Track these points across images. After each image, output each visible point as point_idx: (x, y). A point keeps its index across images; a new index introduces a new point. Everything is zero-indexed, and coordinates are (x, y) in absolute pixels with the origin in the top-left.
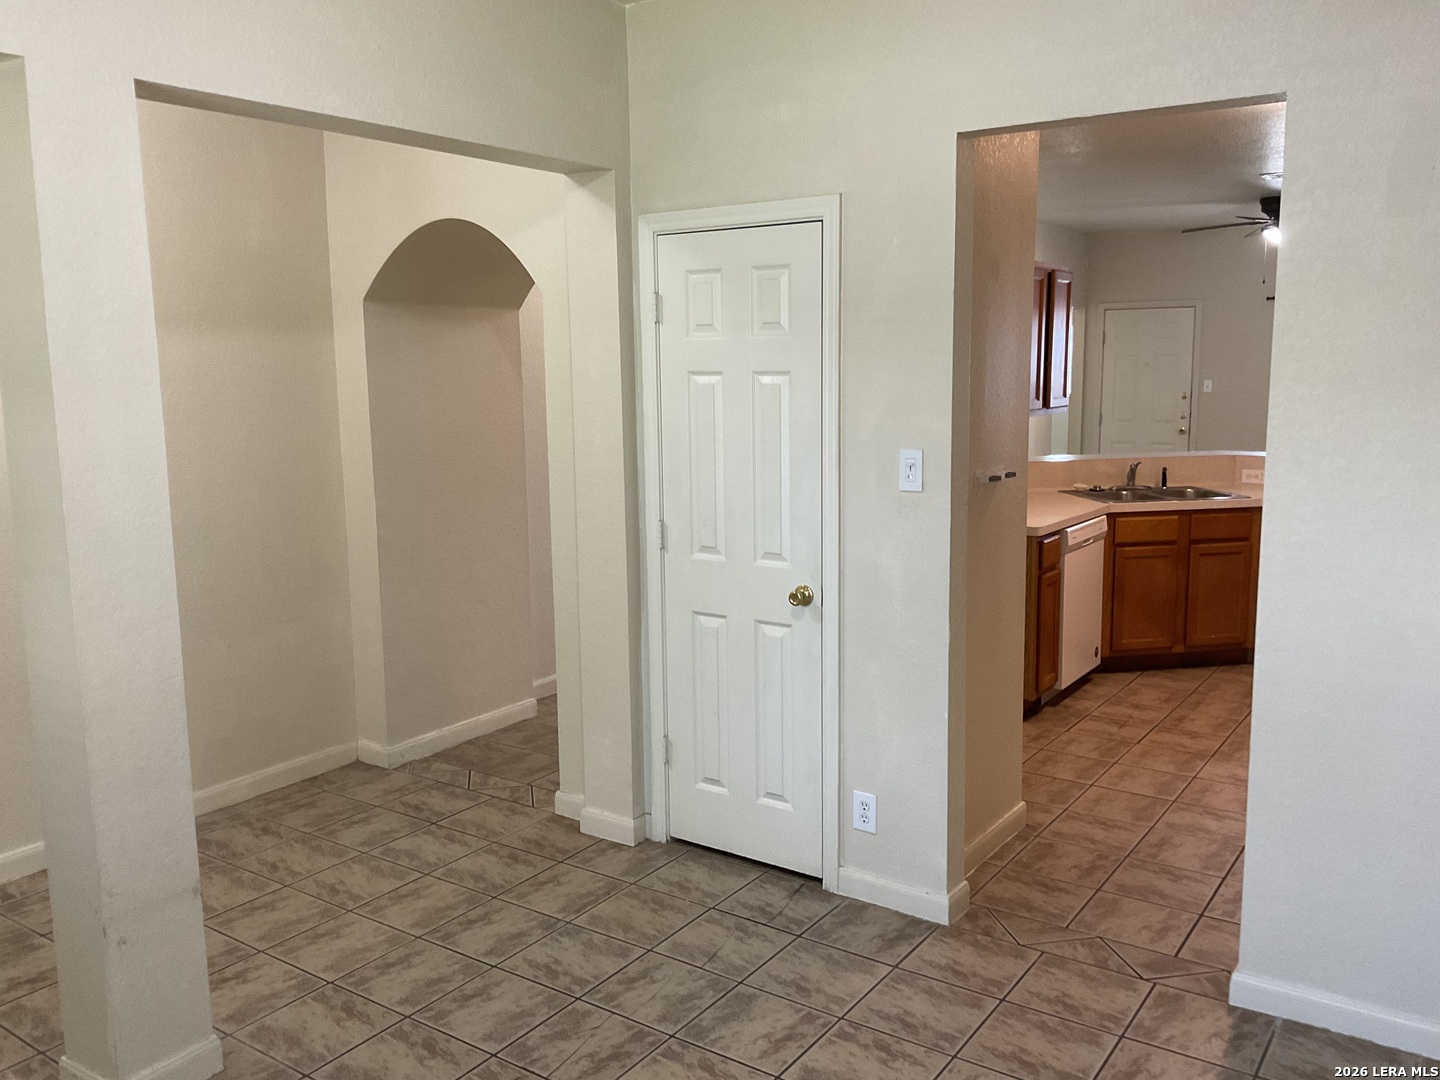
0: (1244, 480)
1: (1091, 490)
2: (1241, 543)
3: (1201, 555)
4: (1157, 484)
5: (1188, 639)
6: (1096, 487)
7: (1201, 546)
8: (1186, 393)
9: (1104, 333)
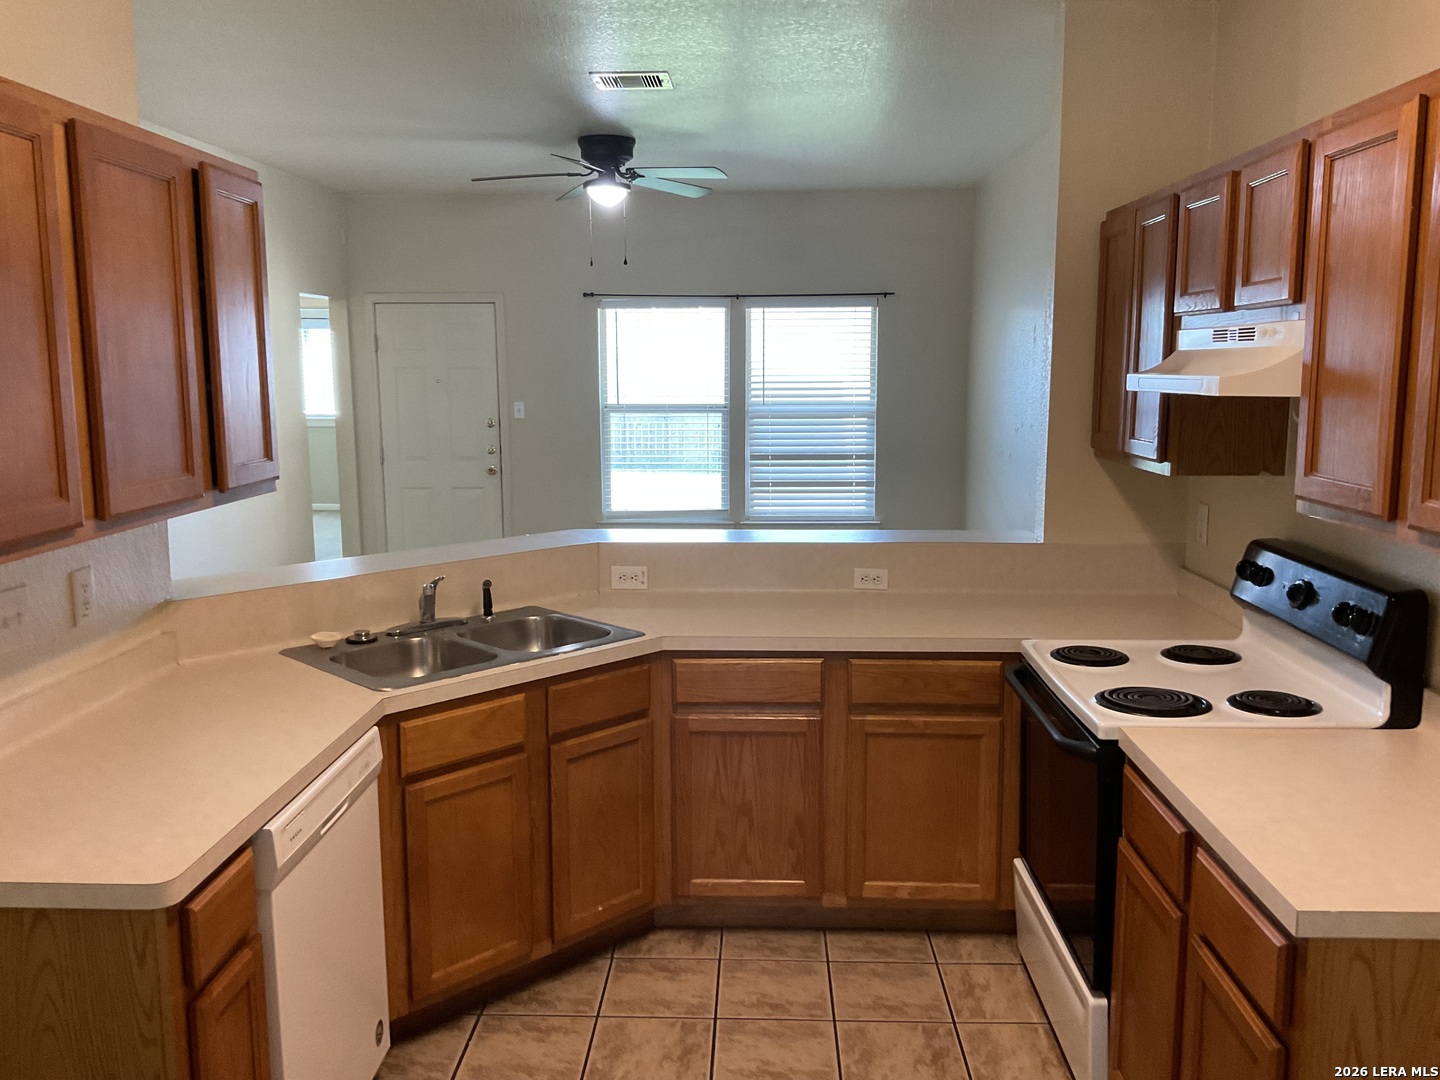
0: (616, 584)
1: (349, 641)
2: (634, 724)
3: (570, 761)
4: (475, 610)
5: (556, 929)
6: (359, 635)
7: (569, 743)
8: (491, 420)
9: (376, 336)
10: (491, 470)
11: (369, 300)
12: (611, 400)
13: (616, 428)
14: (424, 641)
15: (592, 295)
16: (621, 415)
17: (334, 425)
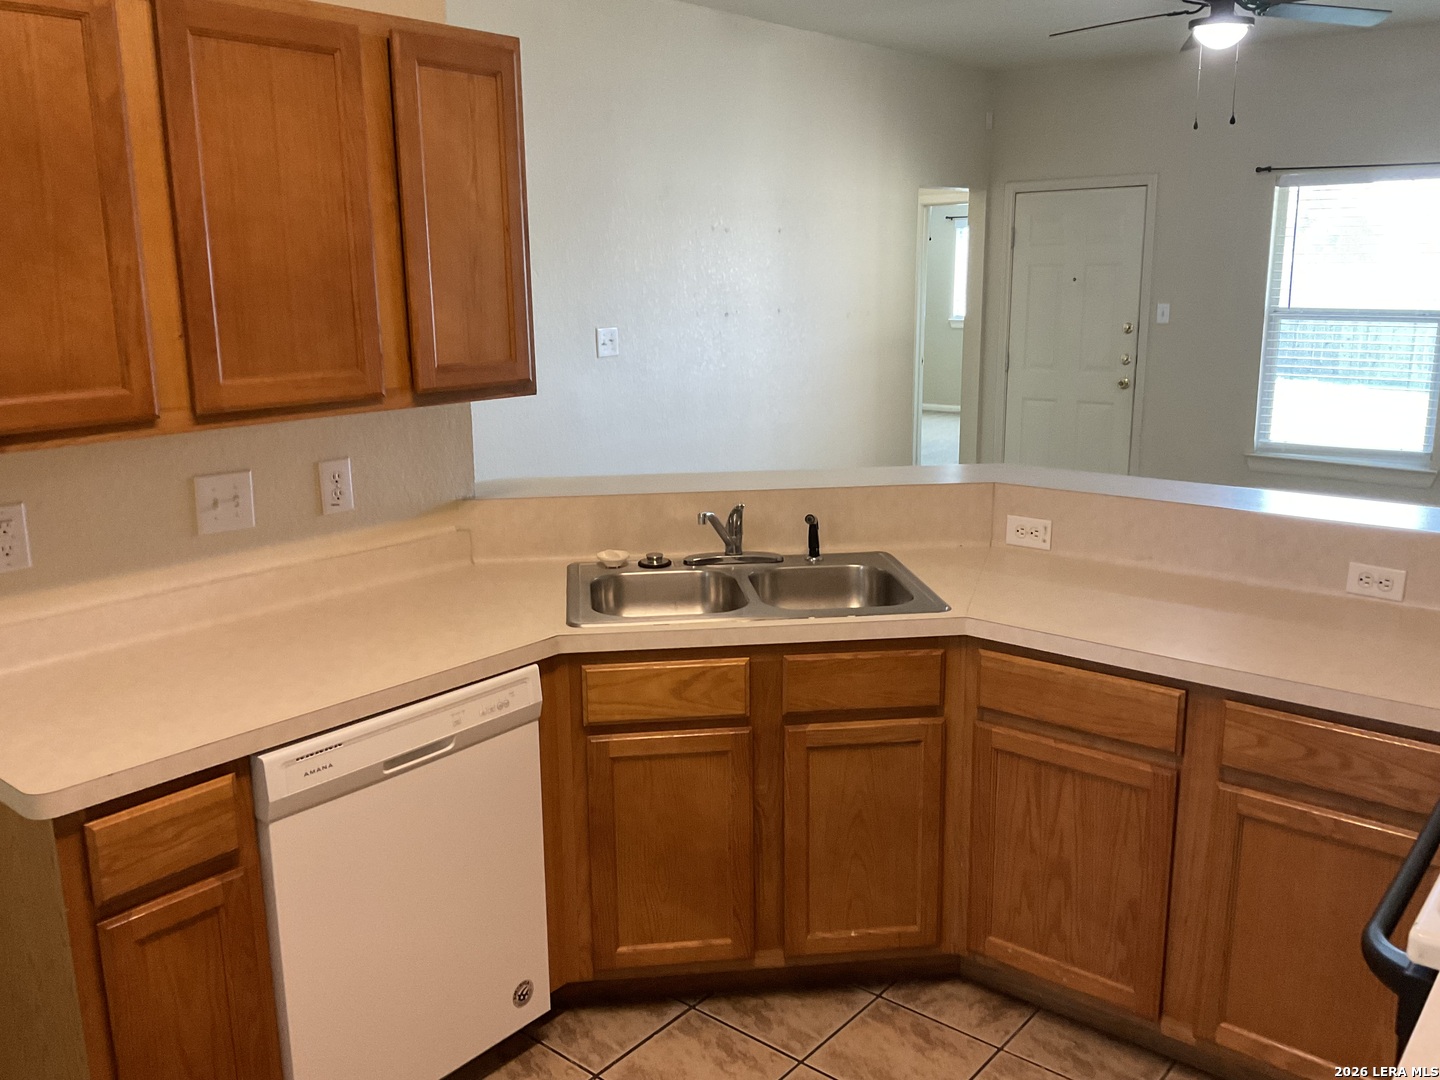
1: (641, 563)
3: (812, 750)
4: (793, 547)
6: (651, 558)
7: (811, 727)
8: (1130, 324)
9: (1013, 229)
10: (1121, 383)
11: (1010, 189)
12: (1283, 304)
13: (1289, 339)
14: (707, 574)
15: (1269, 169)
16: (1294, 322)
17: (962, 326)
